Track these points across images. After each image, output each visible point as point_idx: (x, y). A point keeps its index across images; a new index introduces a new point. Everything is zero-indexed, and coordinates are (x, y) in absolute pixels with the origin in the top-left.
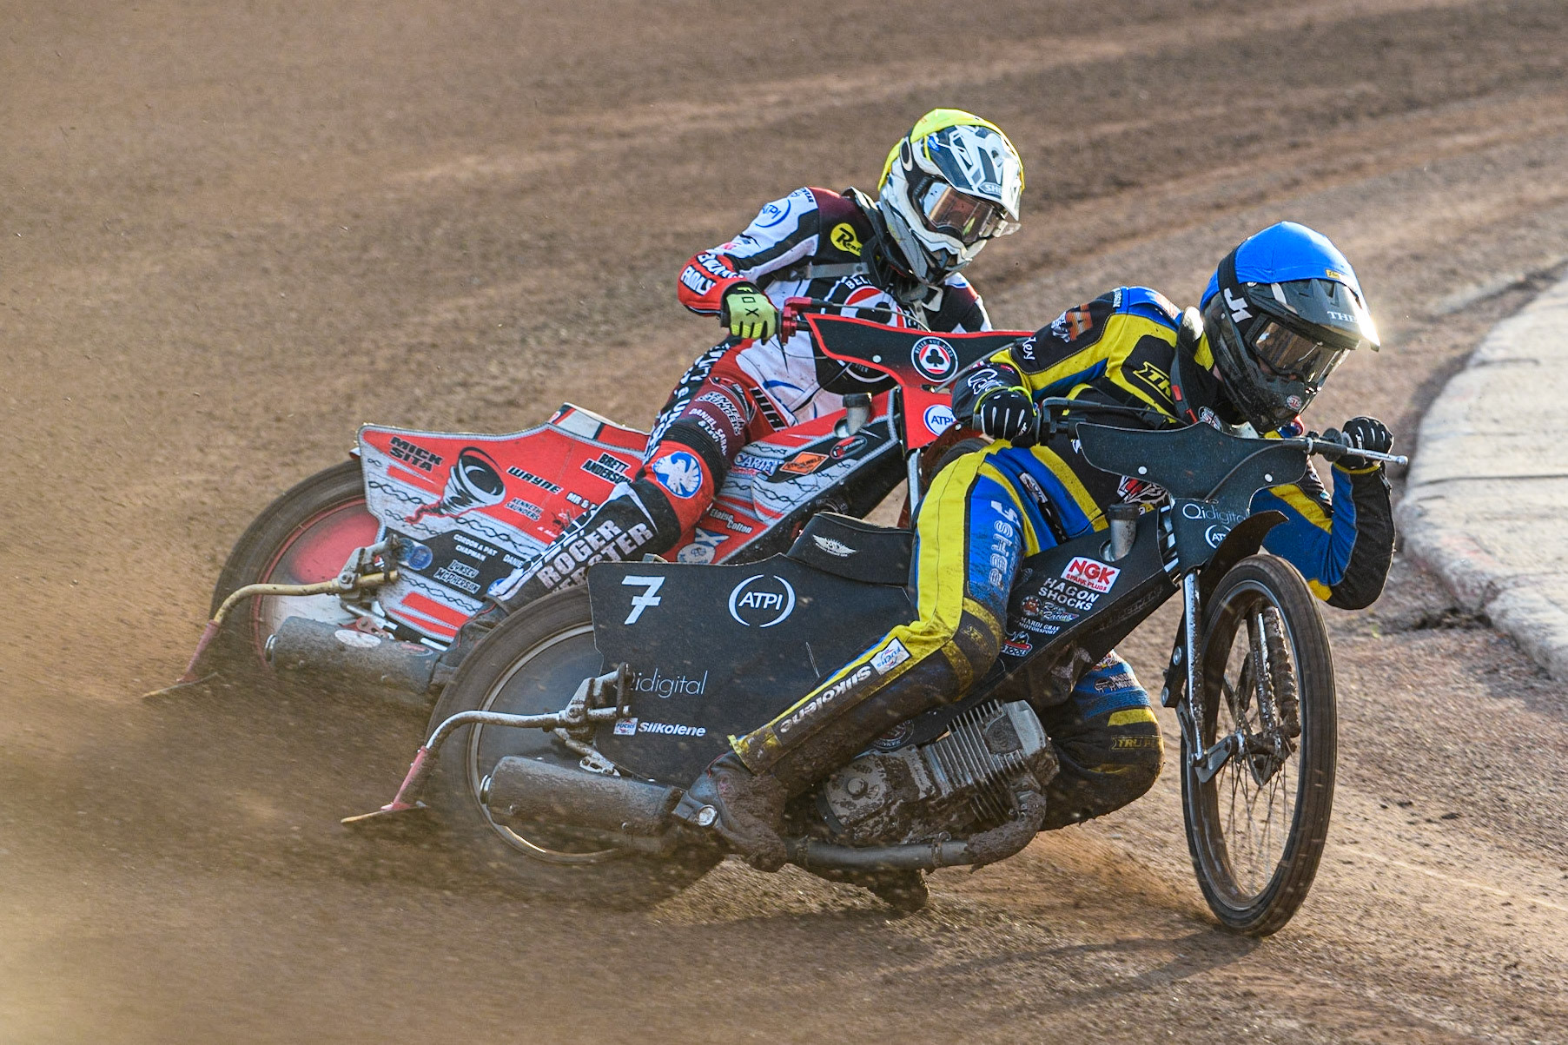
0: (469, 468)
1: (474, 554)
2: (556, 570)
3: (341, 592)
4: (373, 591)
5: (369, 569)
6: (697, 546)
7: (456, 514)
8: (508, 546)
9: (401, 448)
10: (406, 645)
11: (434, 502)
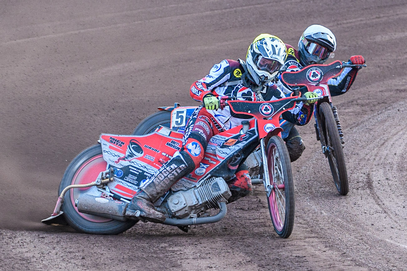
0: (133, 146)
1: (135, 172)
2: (159, 179)
3: (97, 185)
4: (106, 184)
5: (105, 178)
6: (200, 168)
7: (130, 160)
8: (145, 170)
9: (113, 140)
10: (116, 202)
11: (123, 156)
